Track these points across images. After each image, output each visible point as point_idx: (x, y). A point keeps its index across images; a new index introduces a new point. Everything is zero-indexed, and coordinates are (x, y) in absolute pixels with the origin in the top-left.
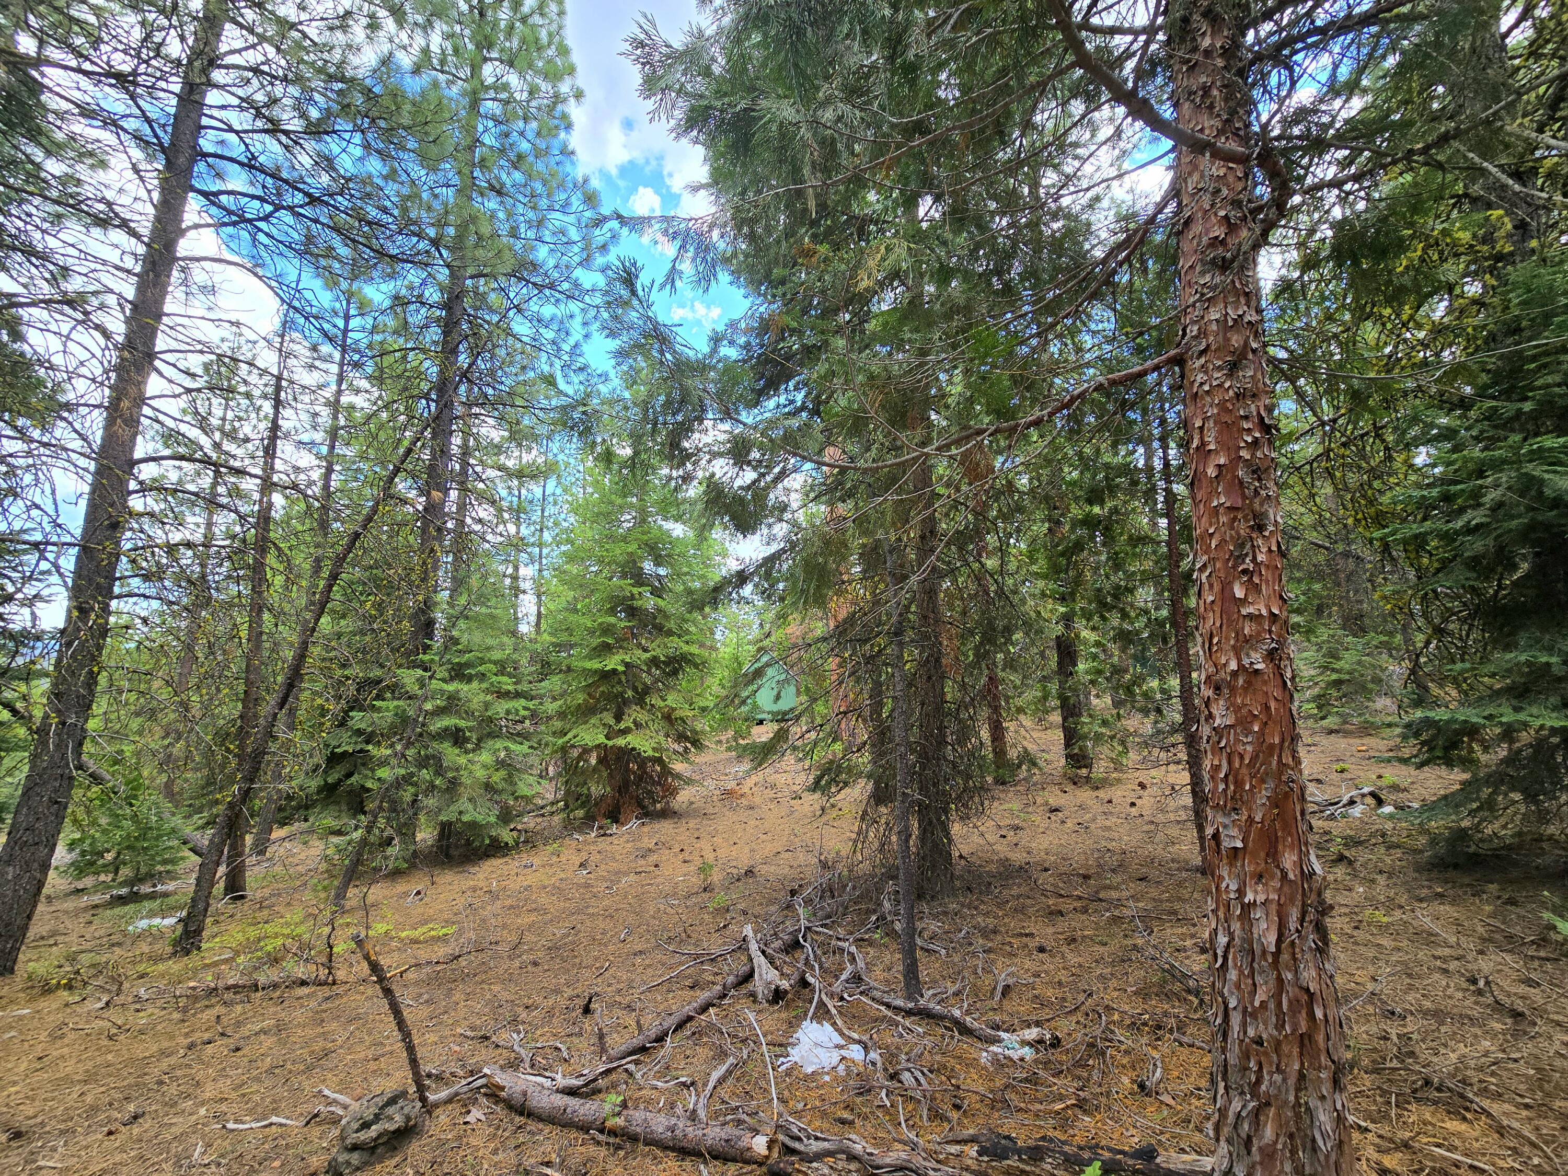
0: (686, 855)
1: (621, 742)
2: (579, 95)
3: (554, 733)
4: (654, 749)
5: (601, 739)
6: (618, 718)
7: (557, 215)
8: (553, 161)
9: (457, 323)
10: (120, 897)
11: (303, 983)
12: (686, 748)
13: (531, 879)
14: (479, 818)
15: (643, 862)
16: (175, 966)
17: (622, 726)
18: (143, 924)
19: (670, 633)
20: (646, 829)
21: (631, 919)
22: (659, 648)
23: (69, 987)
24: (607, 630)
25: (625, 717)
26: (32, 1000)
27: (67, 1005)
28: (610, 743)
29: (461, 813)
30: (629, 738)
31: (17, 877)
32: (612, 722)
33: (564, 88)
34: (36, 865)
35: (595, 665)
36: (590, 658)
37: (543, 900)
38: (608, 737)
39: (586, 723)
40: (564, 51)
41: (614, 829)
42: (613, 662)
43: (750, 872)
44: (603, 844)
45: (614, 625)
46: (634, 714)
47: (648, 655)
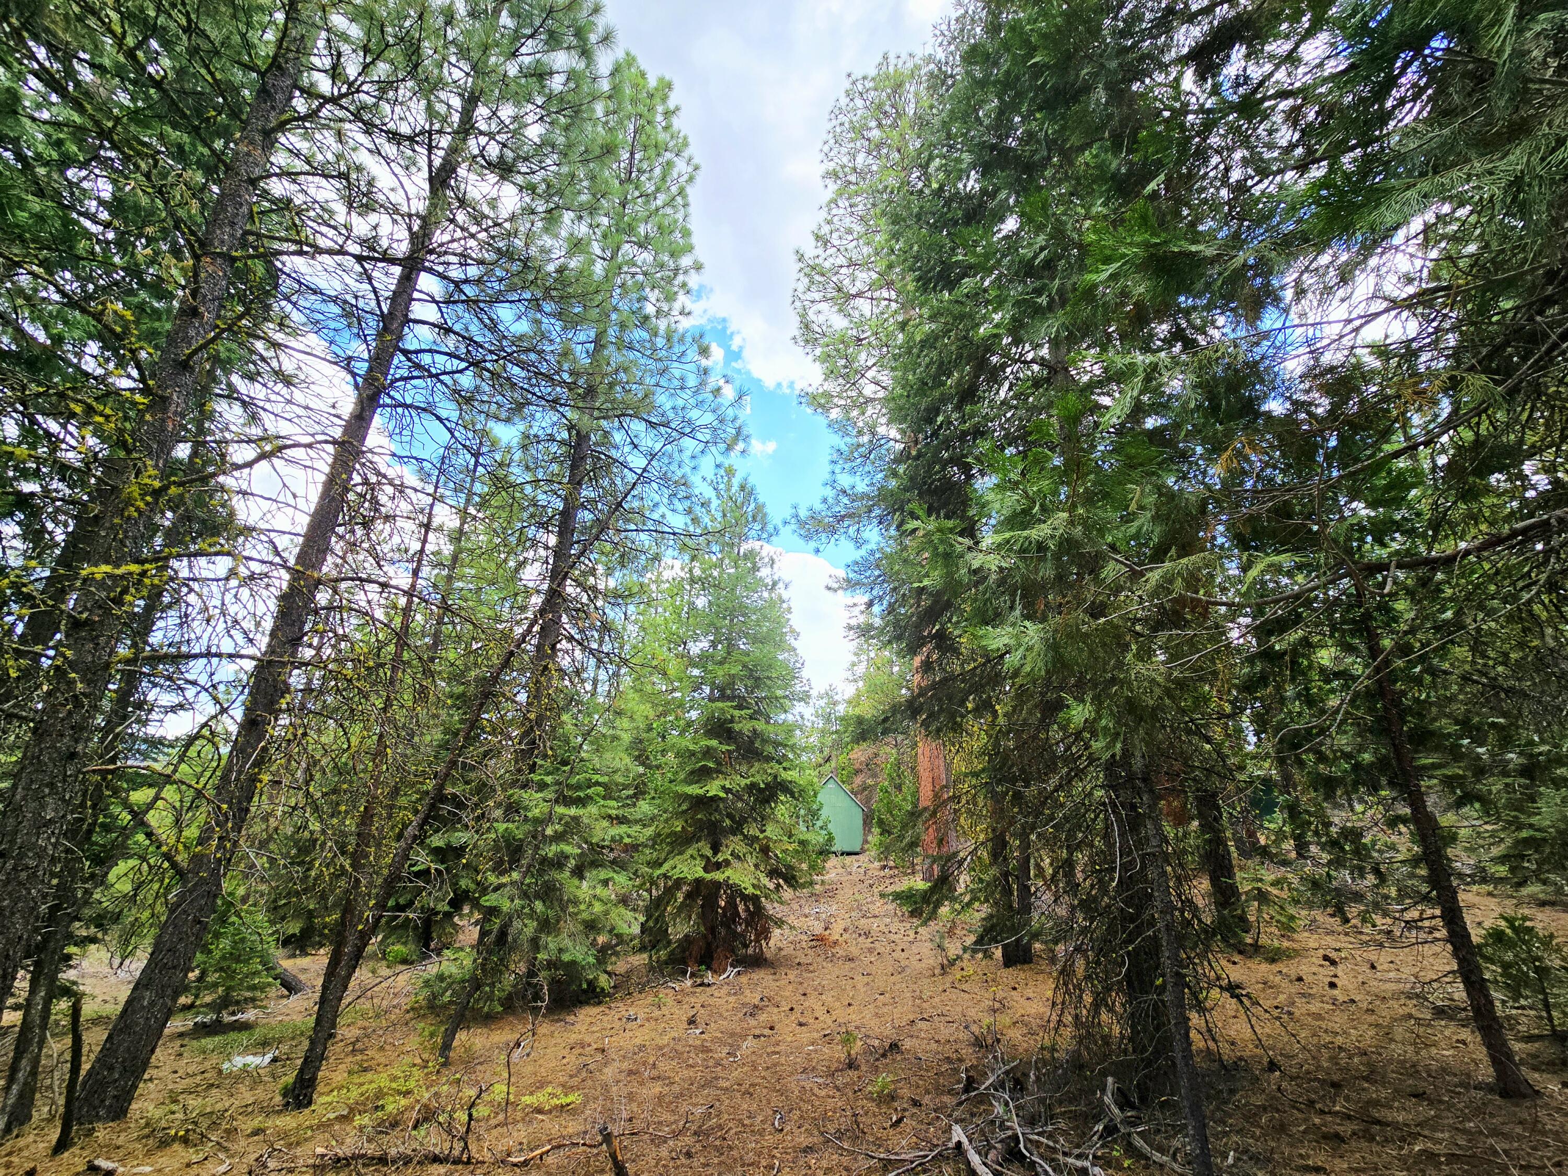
0: (797, 1014)
1: (718, 876)
2: (698, 267)
3: (648, 863)
4: (754, 886)
5: (700, 873)
6: (716, 849)
7: (675, 364)
8: (673, 320)
9: (583, 458)
10: (204, 1025)
11: (436, 1159)
12: (778, 886)
13: (641, 1036)
14: (579, 957)
15: (753, 1022)
16: (288, 1121)
17: (720, 858)
18: (239, 1061)
19: (769, 759)
20: (744, 979)
21: (776, 1100)
22: (759, 775)
23: (185, 1141)
24: (708, 753)
25: (723, 848)
26: (149, 1153)
27: (188, 1165)
28: (708, 877)
29: (560, 950)
30: (729, 872)
31: (152, 1003)
32: (709, 853)
33: (686, 261)
34: (169, 991)
35: (694, 790)
36: (688, 781)
37: (664, 1066)
38: (706, 869)
39: (680, 853)
40: (686, 233)
41: (709, 977)
42: (713, 788)
43: (894, 1047)
44: (702, 996)
45: (716, 750)
46: (734, 844)
47: (748, 781)
